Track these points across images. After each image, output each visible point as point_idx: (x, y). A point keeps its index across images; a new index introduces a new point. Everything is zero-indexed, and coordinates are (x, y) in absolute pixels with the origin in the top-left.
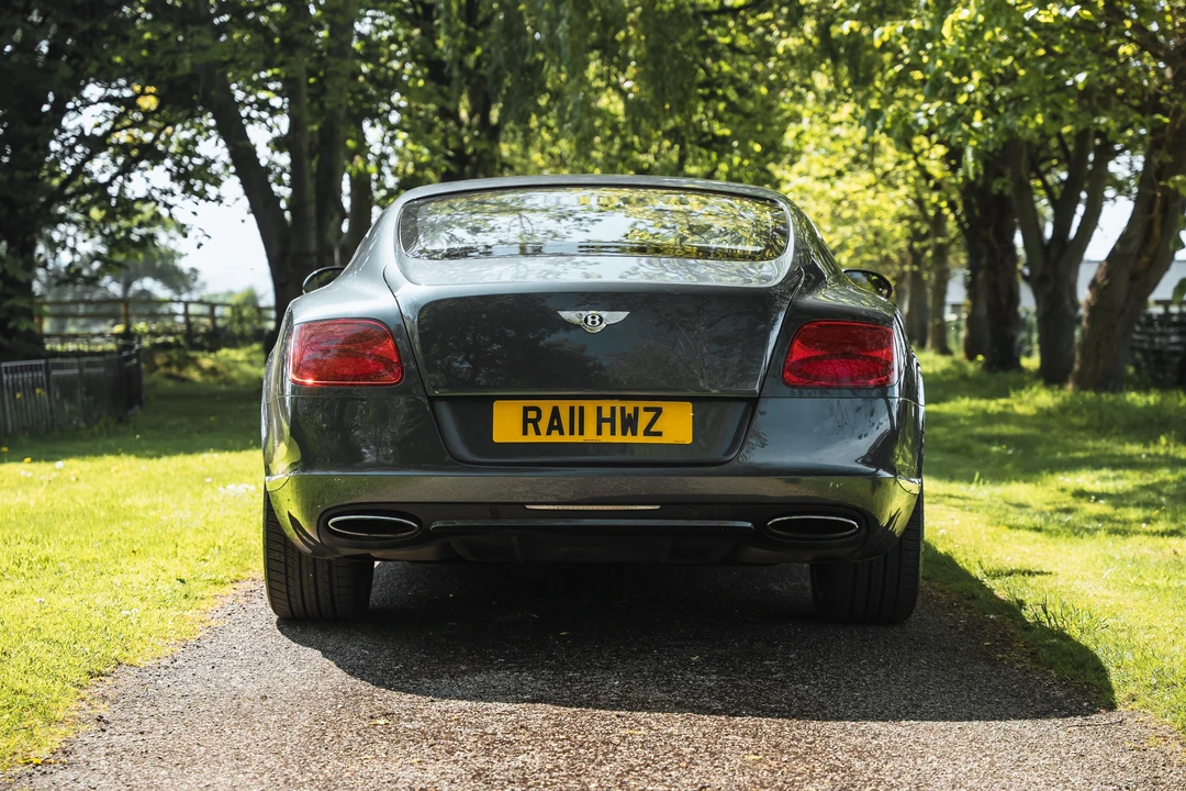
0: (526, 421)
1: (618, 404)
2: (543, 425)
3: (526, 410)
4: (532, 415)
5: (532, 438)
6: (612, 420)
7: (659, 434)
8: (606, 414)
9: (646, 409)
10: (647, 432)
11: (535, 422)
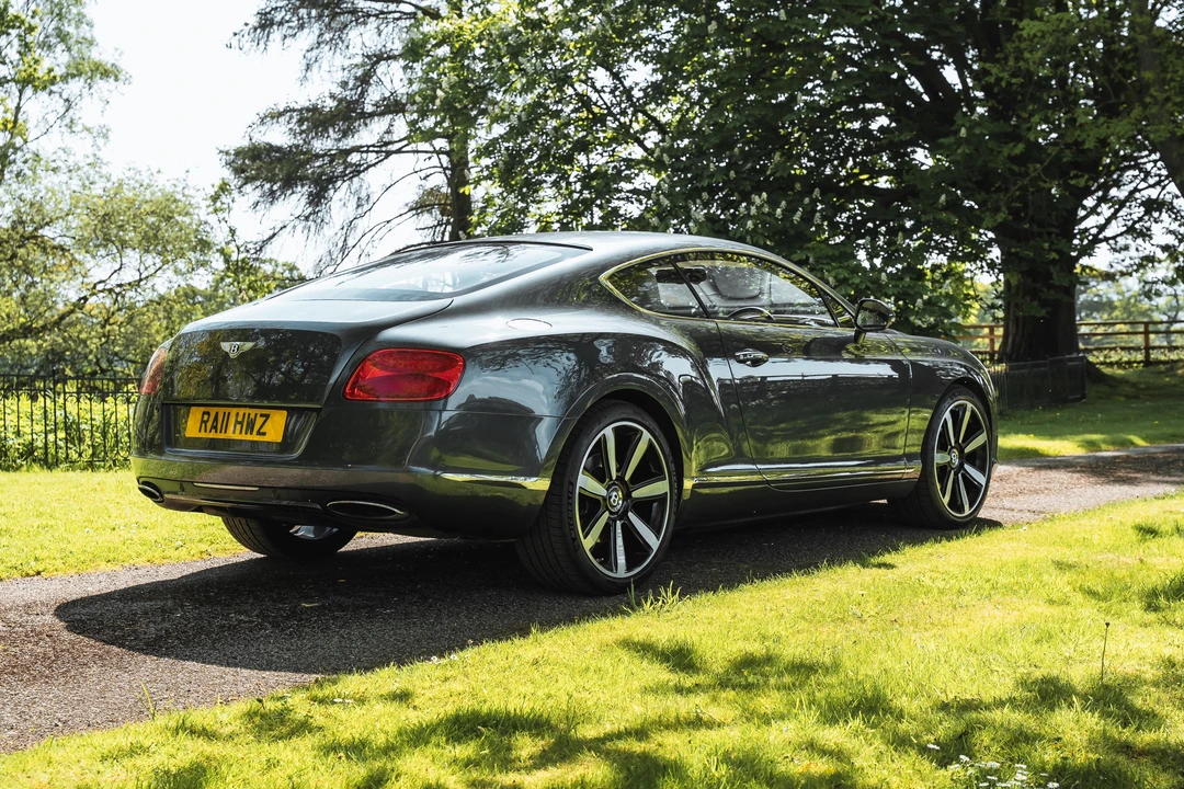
0: (203, 421)
1: (247, 411)
2: (209, 425)
3: (204, 413)
4: (206, 417)
5: (203, 435)
6: (241, 423)
7: (264, 434)
8: (240, 419)
9: (262, 415)
10: (259, 433)
11: (206, 422)
